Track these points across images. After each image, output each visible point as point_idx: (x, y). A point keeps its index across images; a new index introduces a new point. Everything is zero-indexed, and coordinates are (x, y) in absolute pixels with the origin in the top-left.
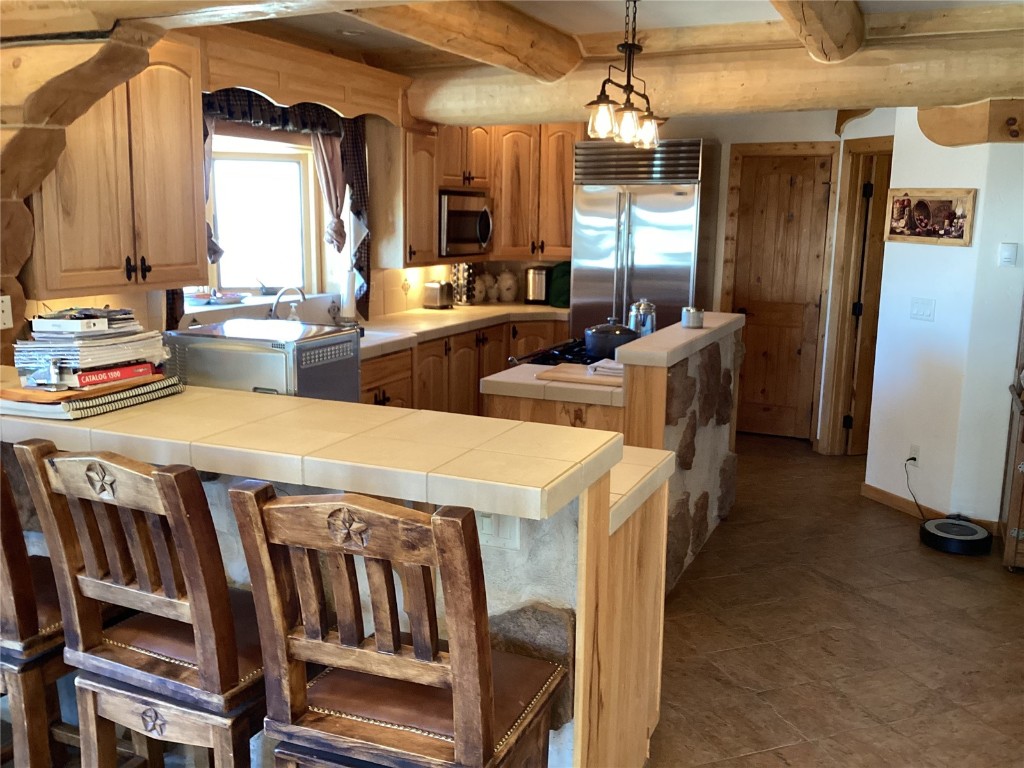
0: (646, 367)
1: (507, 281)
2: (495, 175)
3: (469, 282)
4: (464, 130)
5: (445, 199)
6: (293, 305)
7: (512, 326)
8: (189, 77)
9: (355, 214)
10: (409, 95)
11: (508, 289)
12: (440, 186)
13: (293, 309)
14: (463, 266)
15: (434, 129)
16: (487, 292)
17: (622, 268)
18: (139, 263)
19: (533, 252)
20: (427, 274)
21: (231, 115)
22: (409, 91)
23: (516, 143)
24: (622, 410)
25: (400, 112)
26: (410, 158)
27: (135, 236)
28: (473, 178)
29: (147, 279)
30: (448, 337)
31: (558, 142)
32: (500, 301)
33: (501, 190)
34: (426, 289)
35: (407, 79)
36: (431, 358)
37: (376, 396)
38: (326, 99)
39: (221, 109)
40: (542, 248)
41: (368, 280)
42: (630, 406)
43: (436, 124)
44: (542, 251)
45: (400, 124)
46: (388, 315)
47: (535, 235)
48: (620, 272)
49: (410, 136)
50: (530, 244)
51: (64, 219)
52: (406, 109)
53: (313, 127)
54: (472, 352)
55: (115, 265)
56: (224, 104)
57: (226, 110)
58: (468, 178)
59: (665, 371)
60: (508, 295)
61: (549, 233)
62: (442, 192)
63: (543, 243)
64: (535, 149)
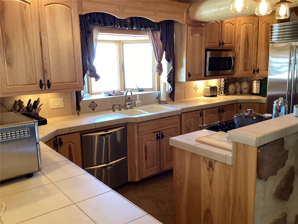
0: (244, 144)
1: (245, 85)
2: (237, 42)
3: (225, 86)
4: (220, 24)
5: (209, 53)
6: (138, 96)
7: (239, 104)
8: (71, 8)
9: (167, 61)
10: (189, 11)
11: (245, 89)
12: (206, 48)
13: (138, 98)
14: (223, 80)
15: (203, 24)
16: (236, 90)
17: (291, 80)
18: (46, 82)
19: (254, 73)
20: (207, 83)
21: (105, 24)
22: (190, 10)
23: (247, 28)
24: (232, 167)
25: (185, 18)
26: (190, 37)
27: (44, 72)
28: (224, 44)
29: (51, 88)
30: (202, 110)
31: (266, 26)
32: (241, 93)
33: (240, 48)
34: (205, 89)
35: (188, 5)
36: (192, 118)
37: (157, 135)
38: (145, 15)
39: (100, 22)
40: (258, 71)
41: (173, 86)
42: (236, 166)
43: (204, 22)
44: (258, 73)
45: (185, 24)
46: (186, 99)
47: (255, 66)
48: (290, 82)
49: (190, 28)
50: (252, 70)
51: (8, 66)
52: (188, 17)
53: (146, 27)
54: (216, 115)
55: (34, 83)
56: (102, 20)
57: (102, 22)
58: (221, 44)
59: (256, 149)
60: (245, 91)
61: (261, 66)
62: (206, 50)
63: (258, 69)
64: (256, 30)
